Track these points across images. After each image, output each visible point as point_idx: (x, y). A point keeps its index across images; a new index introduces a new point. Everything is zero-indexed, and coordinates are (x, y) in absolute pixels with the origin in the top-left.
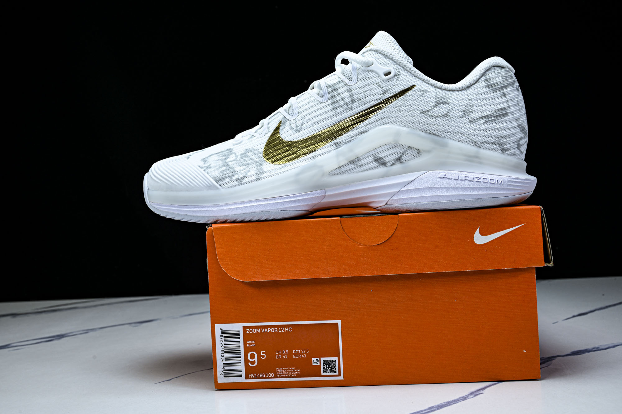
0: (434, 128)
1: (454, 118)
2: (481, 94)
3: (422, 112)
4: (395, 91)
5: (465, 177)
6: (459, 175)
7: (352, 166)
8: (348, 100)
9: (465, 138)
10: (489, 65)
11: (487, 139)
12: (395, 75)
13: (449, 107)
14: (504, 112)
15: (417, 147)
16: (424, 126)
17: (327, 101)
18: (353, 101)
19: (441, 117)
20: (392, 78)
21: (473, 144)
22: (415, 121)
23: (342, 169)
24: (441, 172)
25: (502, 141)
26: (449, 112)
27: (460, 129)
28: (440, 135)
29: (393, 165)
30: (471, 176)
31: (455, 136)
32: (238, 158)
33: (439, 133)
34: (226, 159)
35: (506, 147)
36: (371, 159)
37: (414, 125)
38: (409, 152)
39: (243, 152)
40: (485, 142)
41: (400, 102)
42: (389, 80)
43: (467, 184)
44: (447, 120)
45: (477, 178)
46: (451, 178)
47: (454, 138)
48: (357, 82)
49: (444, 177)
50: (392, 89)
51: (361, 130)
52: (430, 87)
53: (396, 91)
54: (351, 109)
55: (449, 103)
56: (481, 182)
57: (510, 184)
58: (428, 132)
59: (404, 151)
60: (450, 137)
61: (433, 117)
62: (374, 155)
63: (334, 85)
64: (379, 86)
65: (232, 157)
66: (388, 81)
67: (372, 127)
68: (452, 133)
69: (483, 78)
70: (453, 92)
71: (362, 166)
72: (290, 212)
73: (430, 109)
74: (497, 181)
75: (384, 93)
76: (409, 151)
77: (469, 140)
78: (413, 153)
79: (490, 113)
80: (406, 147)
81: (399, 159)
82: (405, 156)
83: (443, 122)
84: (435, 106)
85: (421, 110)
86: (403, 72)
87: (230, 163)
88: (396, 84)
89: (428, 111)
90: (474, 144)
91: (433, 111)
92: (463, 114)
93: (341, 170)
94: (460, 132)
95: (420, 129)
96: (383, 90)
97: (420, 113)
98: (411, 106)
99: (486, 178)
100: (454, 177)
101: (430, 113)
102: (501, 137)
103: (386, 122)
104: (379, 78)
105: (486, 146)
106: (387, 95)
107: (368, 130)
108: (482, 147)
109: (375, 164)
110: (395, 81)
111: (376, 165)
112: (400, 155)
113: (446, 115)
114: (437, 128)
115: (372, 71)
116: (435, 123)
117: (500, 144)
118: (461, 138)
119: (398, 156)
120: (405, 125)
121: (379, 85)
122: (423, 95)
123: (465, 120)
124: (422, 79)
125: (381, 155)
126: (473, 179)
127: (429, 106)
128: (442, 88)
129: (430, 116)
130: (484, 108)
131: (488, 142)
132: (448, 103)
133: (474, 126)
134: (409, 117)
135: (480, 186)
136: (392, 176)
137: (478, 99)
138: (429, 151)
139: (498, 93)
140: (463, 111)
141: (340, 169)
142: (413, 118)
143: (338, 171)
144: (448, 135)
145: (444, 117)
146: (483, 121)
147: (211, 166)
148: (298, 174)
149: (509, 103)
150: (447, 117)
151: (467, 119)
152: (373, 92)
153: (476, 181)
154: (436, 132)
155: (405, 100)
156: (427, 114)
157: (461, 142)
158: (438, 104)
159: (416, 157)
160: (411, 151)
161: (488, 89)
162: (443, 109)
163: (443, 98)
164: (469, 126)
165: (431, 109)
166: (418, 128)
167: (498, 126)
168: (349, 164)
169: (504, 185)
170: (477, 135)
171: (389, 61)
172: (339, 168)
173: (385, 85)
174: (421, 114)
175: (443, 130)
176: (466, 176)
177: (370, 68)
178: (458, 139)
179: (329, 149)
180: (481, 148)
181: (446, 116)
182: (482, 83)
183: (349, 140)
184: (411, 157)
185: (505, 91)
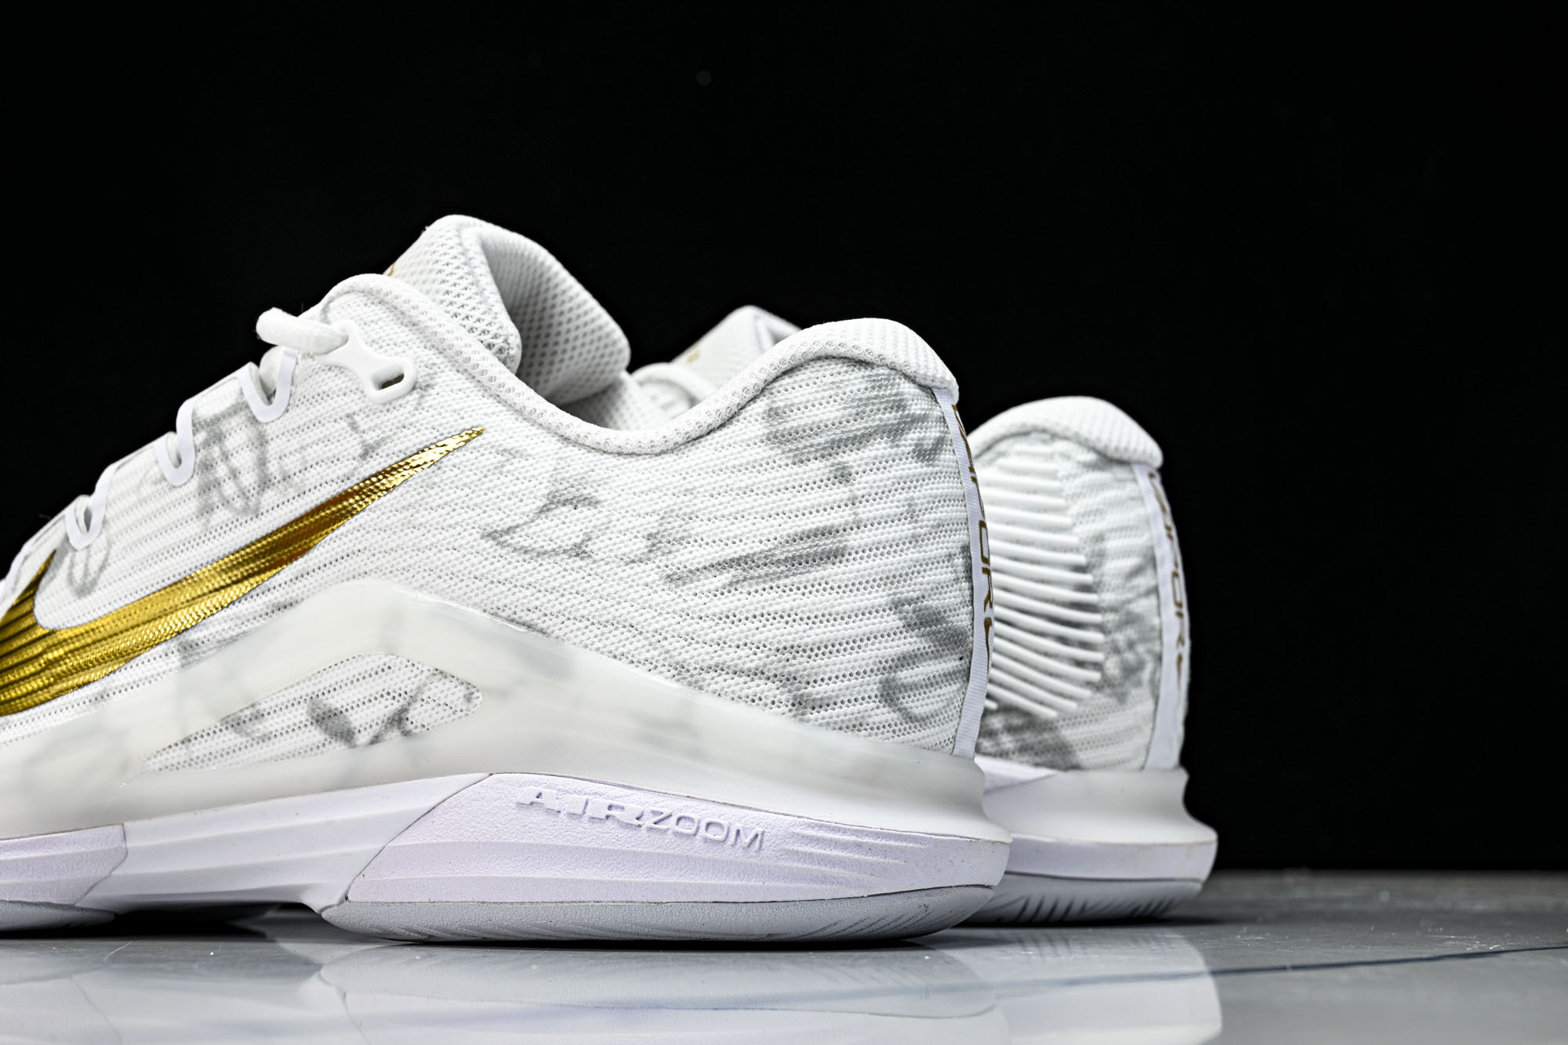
0: (525, 601)
1: (607, 564)
2: (738, 469)
3: (489, 535)
4: (402, 447)
5: (610, 807)
6: (590, 797)
7: (230, 738)
8: (249, 479)
9: (639, 645)
10: (804, 349)
11: (728, 656)
12: (414, 388)
13: (598, 516)
14: (828, 543)
15: (463, 676)
16: (491, 589)
17: (189, 481)
18: (265, 483)
19: (557, 554)
20: (403, 397)
21: (673, 672)
22: (461, 567)
23: (193, 749)
24: (530, 783)
25: (800, 664)
26: (590, 539)
27: (624, 611)
28: (549, 631)
29: (376, 740)
30: (634, 803)
31: (602, 634)
33: (544, 622)
35: (818, 691)
36: (301, 714)
37: (456, 585)
38: (434, 690)
40: (718, 668)
41: (415, 489)
42: (388, 405)
43: (610, 837)
44: (581, 568)
45: (654, 813)
46: (556, 809)
47: (600, 645)
48: (287, 411)
49: (532, 803)
50: (395, 438)
51: (277, 596)
52: (542, 434)
53: (407, 449)
54: (257, 514)
55: (597, 502)
56: (670, 832)
57: (796, 847)
58: (504, 614)
59: (419, 688)
60: (584, 638)
61: (527, 557)
62: (313, 700)
63: (217, 420)
64: (354, 426)
66: (385, 409)
67: (315, 587)
68: (593, 624)
69: (761, 405)
70: (630, 459)
71: (265, 738)
73: (521, 522)
74: (738, 832)
75: (367, 452)
76: (438, 690)
77: (656, 653)
78: (450, 697)
79: (763, 547)
80: (426, 673)
81: (398, 720)
82: (420, 709)
83: (564, 577)
84: (544, 510)
85: (488, 525)
86: (448, 378)
88: (413, 419)
89: (509, 530)
90: (676, 672)
91: (531, 531)
92: (647, 547)
93: (193, 752)
94: (626, 620)
95: (477, 600)
96: (364, 442)
97: (482, 537)
98: (453, 506)
99: (691, 815)
101: (516, 539)
102: (794, 649)
103: (361, 571)
104: (359, 394)
105: (721, 681)
106: (375, 463)
107: (303, 599)
108: (709, 685)
109: (316, 735)
110: (409, 408)
111: (316, 740)
112: (402, 702)
113: (579, 551)
114: (537, 599)
115: (341, 369)
116: (532, 580)
117: (788, 680)
118: (624, 646)
119: (397, 706)
120: (423, 582)
121: (355, 423)
122: (503, 466)
123: (649, 572)
124: (517, 407)
125: (335, 701)
126: (638, 819)
127: (518, 511)
128: (588, 443)
129: (515, 550)
130: (737, 529)
131: (736, 666)
132: (591, 502)
133: (686, 597)
134: (440, 551)
135: (660, 851)
136: (366, 786)
137: (721, 487)
138: (502, 694)
139: (815, 465)
140: (650, 536)
141: (187, 748)
142: (452, 557)
143: (180, 754)
144: (578, 629)
145: (570, 557)
146: (726, 577)
148: (33, 761)
149: (859, 511)
150: (582, 559)
151: (659, 567)
152: (334, 449)
153: (650, 829)
154: (534, 616)
155: (435, 484)
156: (506, 541)
157: (624, 659)
158: (554, 502)
159: (459, 714)
160: (441, 687)
161: (771, 449)
162: (567, 526)
163: (582, 480)
164: (664, 596)
165: (525, 523)
166: (469, 598)
167: (787, 602)
168: (221, 730)
169: (765, 853)
170: (690, 639)
171: (404, 334)
172: (183, 742)
173: (372, 424)
174: (483, 541)
175: (561, 608)
176: (615, 803)
177: (334, 358)
178: (613, 648)
179: (160, 665)
180: (701, 688)
181: (577, 555)
182: (752, 425)
183: (231, 633)
184: (442, 714)
185: (850, 458)
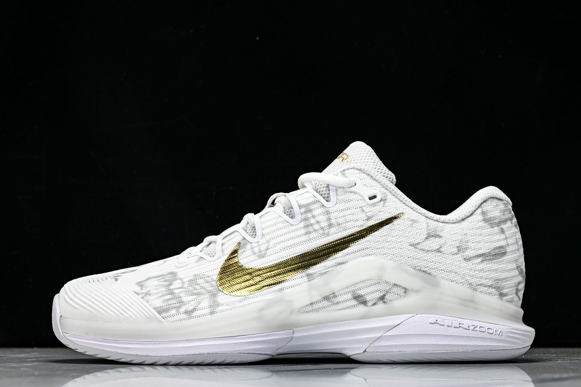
0: (424, 265)
1: (447, 255)
2: (478, 228)
3: (412, 245)
4: (381, 218)
5: (459, 324)
6: (453, 321)
7: (326, 303)
8: (324, 224)
9: (459, 278)
10: (486, 195)
11: (484, 281)
12: (381, 200)
13: (442, 241)
14: (503, 250)
15: (404, 286)
16: (413, 261)
17: (299, 223)
18: (330, 225)
19: (432, 251)
20: (378, 203)
21: (469, 286)
22: (404, 254)
23: (314, 306)
24: (432, 317)
25: (501, 284)
26: (441, 247)
27: (453, 268)
28: (432, 273)
29: (375, 304)
30: (466, 323)
31: (448, 275)
32: (186, 285)
33: (430, 271)
34: (169, 285)
35: (505, 291)
36: (349, 296)
37: (402, 259)
38: (394, 290)
39: (191, 278)
40: (481, 285)
41: (386, 231)
42: (374, 205)
43: (461, 332)
44: (440, 255)
45: (472, 325)
46: (443, 324)
47: (447, 278)
48: (336, 204)
49: (435, 323)
50: (378, 215)
51: (339, 260)
52: (420, 216)
53: (382, 218)
54: (328, 235)
55: (441, 236)
57: (509, 335)
58: (418, 268)
59: (389, 289)
60: (442, 275)
61: (424, 252)
62: (353, 292)
63: (308, 205)
64: (363, 211)
65: (177, 284)
66: (373, 206)
67: (352, 258)
68: (445, 272)
69: (479, 211)
70: (446, 224)
71: (338, 303)
72: (251, 355)
73: (421, 241)
74: (496, 331)
75: (368, 219)
76: (395, 290)
77: (464, 280)
78: (399, 292)
79: (487, 251)
80: (391, 285)
81: (382, 298)
82: (389, 295)
83: (435, 258)
84: (427, 238)
85: (411, 242)
86: (390, 197)
87: (176, 291)
88: (383, 210)
89: (418, 244)
90: (470, 286)
91: (424, 244)
92: (457, 250)
93: (314, 307)
94: (454, 271)
95: (409, 264)
96: (367, 215)
97: (410, 246)
98: (399, 236)
99: (483, 326)
100: (447, 323)
101: (420, 246)
102: (498, 280)
103: (369, 254)
104: (363, 201)
105: (482, 289)
106: (372, 222)
107: (347, 262)
108: (479, 290)
109: (354, 302)
110: (381, 206)
111: (354, 304)
112: (384, 293)
113: (438, 251)
114: (428, 264)
115: (355, 193)
116: (426, 258)
117: (498, 288)
118: (454, 278)
119: (382, 294)
120: (391, 258)
121: (363, 209)
122: (412, 225)
123: (459, 257)
124: (412, 207)
125: (361, 292)
126: (468, 327)
127: (420, 238)
128: (434, 219)
129: (420, 250)
130: (480, 245)
131: (485, 284)
132: (440, 237)
133: (469, 265)
134: (396, 249)
135: (476, 336)
136: (374, 318)
137: (474, 233)
138: (417, 291)
139: (496, 228)
140: (458, 247)
141: (312, 306)
142: (401, 251)
143: (310, 308)
144: (441, 273)
145: (437, 252)
146: (480, 259)
147: (151, 292)
148: (261, 310)
149: (508, 241)
150: (440, 253)
151: (461, 256)
152: (355, 217)
153: (472, 330)
154: (427, 269)
155: (393, 229)
156: (417, 247)
157: (455, 282)
158: (429, 236)
159: (402, 297)
160: (397, 289)
161: (485, 223)
162: (434, 243)
163: (435, 230)
164: (464, 264)
165: (422, 242)
166: (407, 263)
167: (495, 266)
168: (322, 301)
169: (503, 336)
170: (472, 276)
171: (374, 183)
172: (310, 304)
173: (369, 210)
174: (410, 247)
175: (435, 267)
176: (460, 323)
177: (353, 189)
178: (451, 279)
179: (300, 280)
180: (476, 290)
181: (438, 252)
182: (478, 216)
183: (324, 271)
184: (396, 296)
185: (504, 226)
